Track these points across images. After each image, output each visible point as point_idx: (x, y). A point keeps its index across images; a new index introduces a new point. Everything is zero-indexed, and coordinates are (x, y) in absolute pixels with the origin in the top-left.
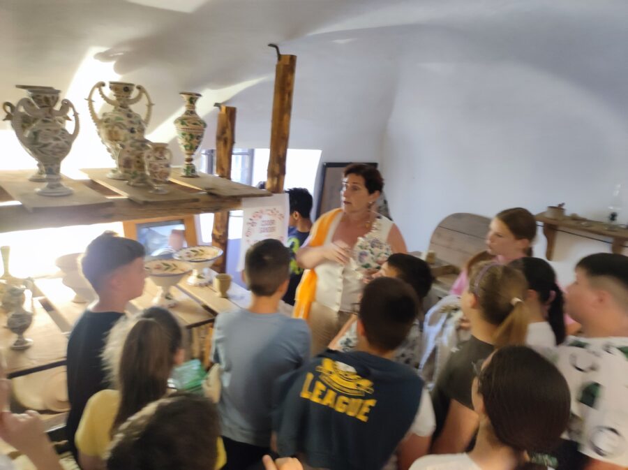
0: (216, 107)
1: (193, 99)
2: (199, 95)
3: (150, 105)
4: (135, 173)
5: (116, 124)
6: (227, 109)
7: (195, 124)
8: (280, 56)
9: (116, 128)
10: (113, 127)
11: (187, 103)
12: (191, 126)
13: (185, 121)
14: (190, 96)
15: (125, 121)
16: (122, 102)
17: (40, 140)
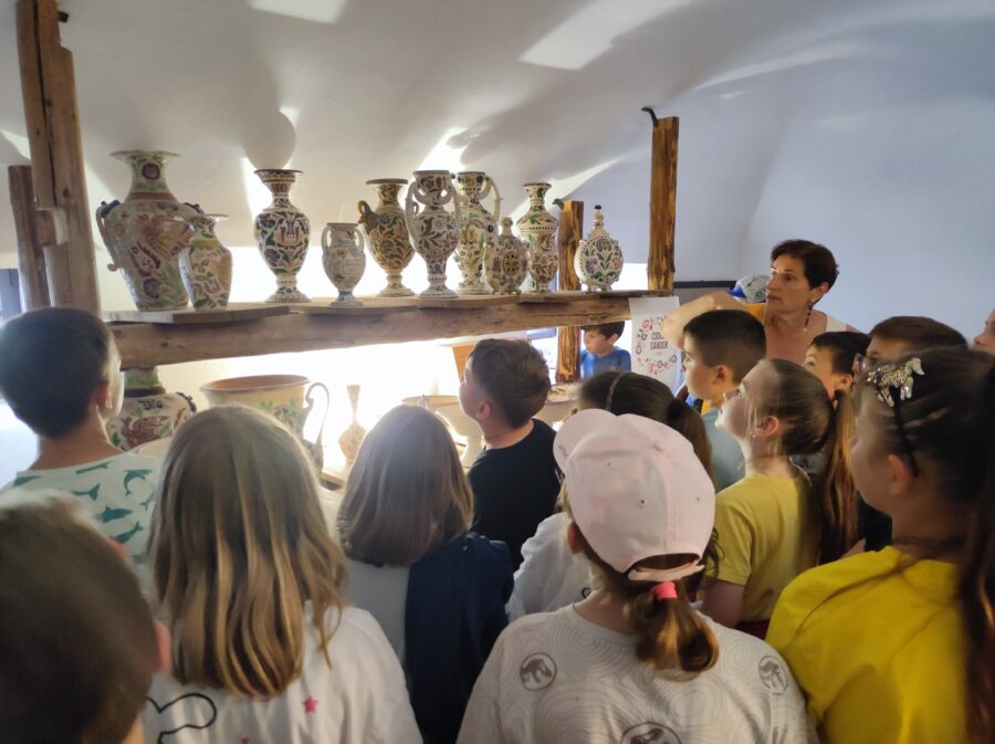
0: (556, 205)
1: (541, 193)
2: (549, 186)
3: (498, 201)
4: (504, 278)
5: (471, 222)
6: (573, 203)
7: (548, 221)
8: (656, 122)
9: (472, 227)
10: (468, 226)
11: (535, 197)
12: (544, 224)
13: (537, 219)
14: (537, 188)
15: (482, 218)
16: (473, 196)
17: (434, 228)
